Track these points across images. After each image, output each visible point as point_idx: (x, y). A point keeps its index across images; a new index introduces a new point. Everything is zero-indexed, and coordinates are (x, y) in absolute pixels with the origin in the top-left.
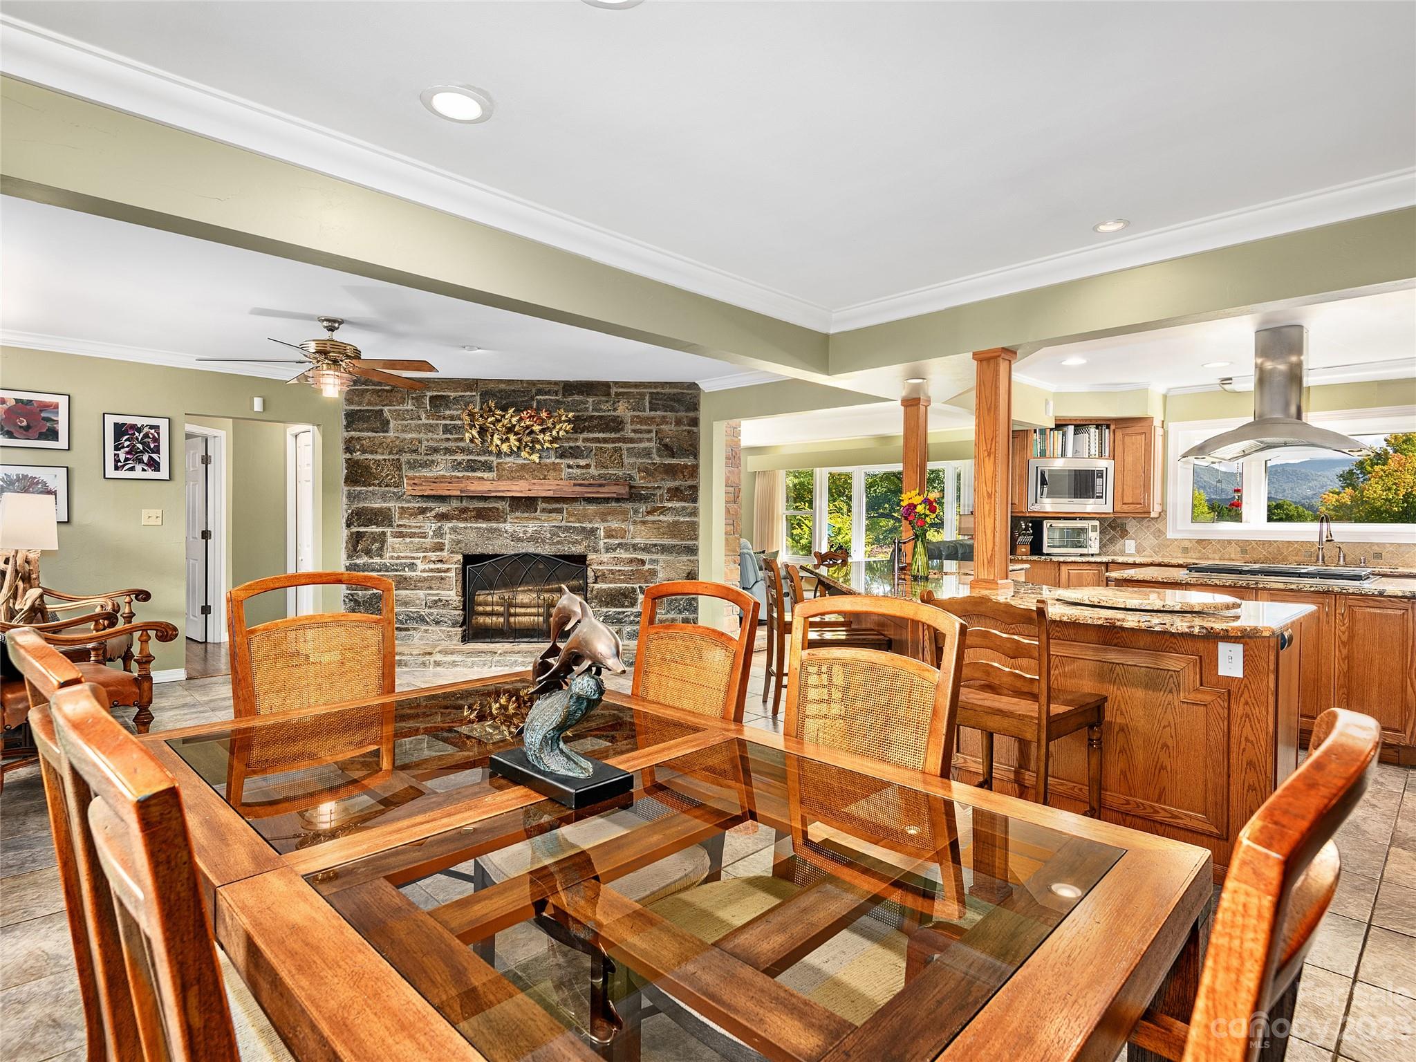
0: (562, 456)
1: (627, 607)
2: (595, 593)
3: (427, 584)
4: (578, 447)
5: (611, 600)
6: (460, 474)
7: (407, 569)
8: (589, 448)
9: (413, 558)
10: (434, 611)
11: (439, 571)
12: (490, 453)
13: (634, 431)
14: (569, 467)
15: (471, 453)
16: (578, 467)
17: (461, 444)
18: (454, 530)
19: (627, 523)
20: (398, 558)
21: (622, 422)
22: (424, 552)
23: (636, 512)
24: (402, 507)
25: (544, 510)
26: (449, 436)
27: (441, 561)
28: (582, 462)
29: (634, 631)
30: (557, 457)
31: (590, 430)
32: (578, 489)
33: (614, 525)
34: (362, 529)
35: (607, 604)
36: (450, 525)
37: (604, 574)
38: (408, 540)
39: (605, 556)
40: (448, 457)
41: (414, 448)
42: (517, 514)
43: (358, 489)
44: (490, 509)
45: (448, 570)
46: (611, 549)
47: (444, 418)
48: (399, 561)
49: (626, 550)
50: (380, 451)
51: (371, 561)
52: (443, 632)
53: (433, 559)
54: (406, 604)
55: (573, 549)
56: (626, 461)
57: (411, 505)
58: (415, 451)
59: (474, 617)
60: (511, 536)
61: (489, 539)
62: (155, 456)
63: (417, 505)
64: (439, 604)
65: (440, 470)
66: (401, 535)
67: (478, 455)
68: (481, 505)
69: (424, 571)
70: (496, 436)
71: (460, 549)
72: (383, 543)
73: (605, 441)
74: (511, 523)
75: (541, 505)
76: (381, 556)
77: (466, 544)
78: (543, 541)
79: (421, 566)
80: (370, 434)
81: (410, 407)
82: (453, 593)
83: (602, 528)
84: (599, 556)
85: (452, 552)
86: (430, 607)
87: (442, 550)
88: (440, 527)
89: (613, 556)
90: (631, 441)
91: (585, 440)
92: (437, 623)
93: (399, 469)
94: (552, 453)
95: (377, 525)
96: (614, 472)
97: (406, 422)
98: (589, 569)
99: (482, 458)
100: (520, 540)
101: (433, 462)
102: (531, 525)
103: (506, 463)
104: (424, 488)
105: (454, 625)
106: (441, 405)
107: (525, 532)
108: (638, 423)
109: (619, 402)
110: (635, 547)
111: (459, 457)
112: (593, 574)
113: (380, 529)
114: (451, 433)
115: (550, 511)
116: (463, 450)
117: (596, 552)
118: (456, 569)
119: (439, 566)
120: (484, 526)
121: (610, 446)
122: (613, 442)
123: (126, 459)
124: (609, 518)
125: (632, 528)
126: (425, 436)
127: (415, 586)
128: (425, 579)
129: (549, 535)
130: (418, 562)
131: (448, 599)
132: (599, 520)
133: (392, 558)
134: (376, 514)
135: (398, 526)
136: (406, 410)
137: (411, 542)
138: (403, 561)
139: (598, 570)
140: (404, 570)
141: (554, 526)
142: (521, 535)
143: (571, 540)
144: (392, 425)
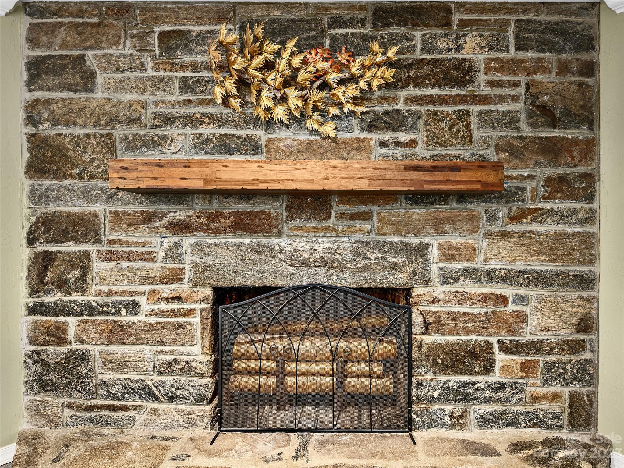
0: (371, 127)
1: (477, 374)
2: (425, 350)
3: (156, 336)
4: (398, 111)
5: (453, 362)
6: (208, 158)
7: (124, 312)
8: (416, 112)
9: (133, 293)
10: (168, 379)
11: (175, 313)
12: (256, 121)
13: (491, 84)
14: (383, 144)
15: (225, 123)
16: (398, 144)
17: (210, 110)
18: (198, 248)
19: (475, 236)
20: (110, 293)
21: (471, 68)
22: (151, 284)
23: (492, 218)
24: (116, 212)
25: (341, 216)
26: (190, 96)
27: (178, 299)
28: (404, 137)
29: (491, 414)
30: (362, 130)
31: (418, 83)
32: (412, 175)
33: (456, 240)
34: (53, 248)
35: (445, 369)
36: (193, 240)
37: (439, 320)
38: (125, 264)
39: (441, 289)
40: (188, 131)
41: (134, 115)
42: (299, 222)
43: (47, 182)
44: (256, 214)
45: (190, 312)
46: (451, 278)
47: (182, 67)
48: (110, 299)
49: (476, 280)
50: (80, 121)
51: (68, 298)
52: (181, 413)
53: (165, 295)
54: (123, 367)
55: (390, 278)
56: (476, 134)
57: (130, 208)
58: (135, 121)
59: (232, 378)
60: (290, 258)
61: (254, 262)
63: (140, 209)
64: (176, 367)
65: (176, 152)
66: (113, 257)
67: (237, 126)
69: (151, 314)
70: (265, 93)
71: (209, 278)
72: (86, 269)
73: (443, 100)
74: (289, 236)
75: (337, 208)
76: (83, 291)
77: (218, 271)
78: (342, 267)
79: (145, 306)
80: (65, 95)
81: (127, 51)
82: (197, 350)
83: (435, 244)
84: (430, 289)
85: (196, 284)
86: (160, 373)
87: (180, 280)
88: (177, 244)
89: (454, 290)
90: (485, 100)
91: (410, 100)
92: (173, 399)
93: (111, 150)
94: (355, 122)
95: (77, 240)
96: (457, 153)
97: (121, 75)
98: (414, 310)
99: (243, 132)
100: (303, 264)
101: (164, 138)
102: (320, 240)
103: (281, 140)
104: (140, 175)
105: (199, 400)
106: (177, 46)
107: (312, 251)
108: (497, 70)
109: (465, 36)
110: (490, 276)
111: (207, 131)
112: (420, 319)
113: (81, 248)
114: (193, 92)
115: (353, 217)
116: (212, 119)
117: (426, 282)
118: (202, 310)
119: (175, 306)
120: (247, 241)
121: (450, 109)
122: (455, 103)
124: (447, 228)
125: (484, 244)
126: (153, 98)
127: (137, 339)
128: (153, 328)
129: (350, 256)
130: (142, 300)
131: (189, 358)
132: (431, 231)
133: (100, 293)
134: (74, 224)
135: (111, 242)
136: (123, 55)
137: (131, 269)
138: (118, 299)
139: (429, 312)
140: (119, 313)
141: (358, 242)
142: (305, 256)
143: (386, 264)
144: (99, 80)
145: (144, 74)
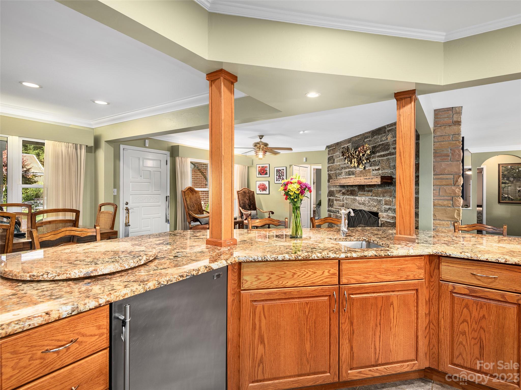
0: (371, 166)
4: (375, 160)
6: (347, 177)
8: (379, 160)
14: (373, 170)
16: (376, 170)
17: (347, 165)
18: (346, 199)
19: (392, 197)
21: (389, 145)
22: (340, 207)
23: (395, 191)
24: (336, 190)
25: (367, 191)
28: (377, 168)
31: (379, 151)
32: (366, 181)
33: (387, 198)
36: (345, 197)
37: (384, 223)
39: (384, 214)
40: (345, 170)
42: (360, 193)
43: (330, 183)
44: (354, 190)
46: (386, 210)
49: (392, 212)
50: (333, 170)
51: (332, 209)
55: (374, 209)
56: (391, 165)
57: (338, 189)
58: (339, 169)
60: (358, 202)
62: (283, 177)
65: (343, 175)
66: (336, 200)
68: (352, 189)
71: (347, 206)
72: (333, 202)
73: (384, 156)
74: (358, 196)
75: (366, 189)
76: (333, 207)
77: (348, 204)
78: (366, 205)
80: (331, 165)
83: (383, 200)
84: (382, 213)
87: (343, 206)
88: (343, 198)
89: (387, 214)
90: (393, 154)
91: (378, 156)
93: (336, 176)
95: (332, 196)
96: (387, 171)
97: (337, 159)
98: (379, 219)
99: (352, 170)
101: (342, 172)
102: (363, 197)
103: (357, 171)
107: (362, 201)
108: (395, 144)
109: (388, 135)
110: (394, 211)
111: (347, 170)
112: (380, 222)
113: (333, 198)
115: (369, 191)
116: (348, 167)
117: (381, 211)
120: (352, 197)
121: (386, 158)
122: (387, 156)
123: (278, 178)
124: (385, 195)
125: (394, 200)
126: (341, 163)
129: (367, 202)
130: (339, 210)
132: (382, 196)
133: (335, 208)
134: (332, 193)
135: (336, 197)
136: (338, 154)
137: (338, 203)
138: (337, 210)
139: (382, 220)
140: (336, 213)
141: (369, 198)
142: (360, 202)
143: (373, 205)
144: (335, 161)
145: (340, 158)
